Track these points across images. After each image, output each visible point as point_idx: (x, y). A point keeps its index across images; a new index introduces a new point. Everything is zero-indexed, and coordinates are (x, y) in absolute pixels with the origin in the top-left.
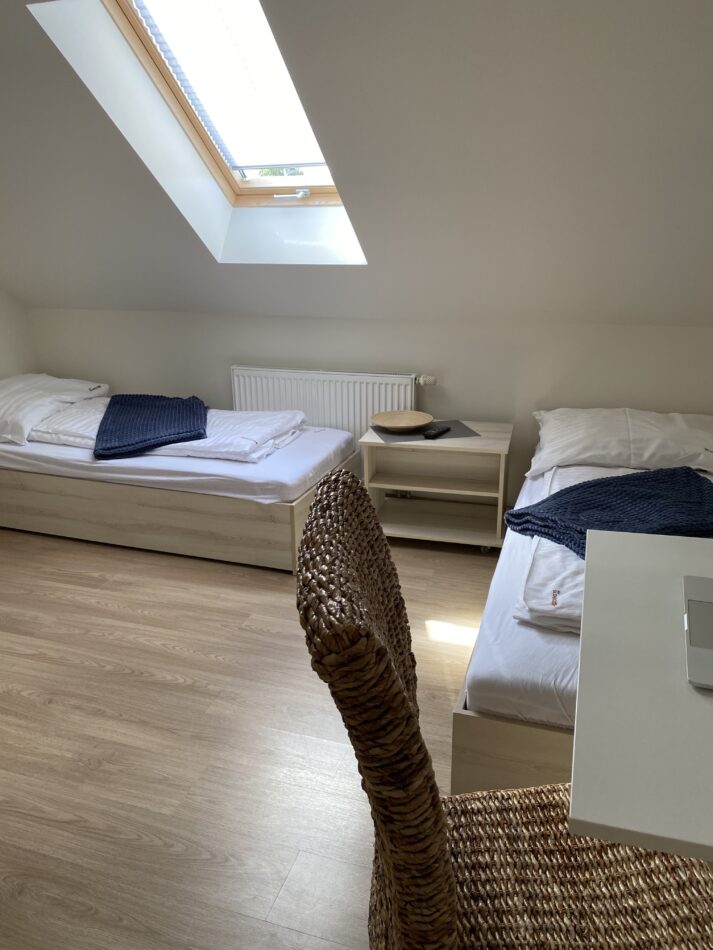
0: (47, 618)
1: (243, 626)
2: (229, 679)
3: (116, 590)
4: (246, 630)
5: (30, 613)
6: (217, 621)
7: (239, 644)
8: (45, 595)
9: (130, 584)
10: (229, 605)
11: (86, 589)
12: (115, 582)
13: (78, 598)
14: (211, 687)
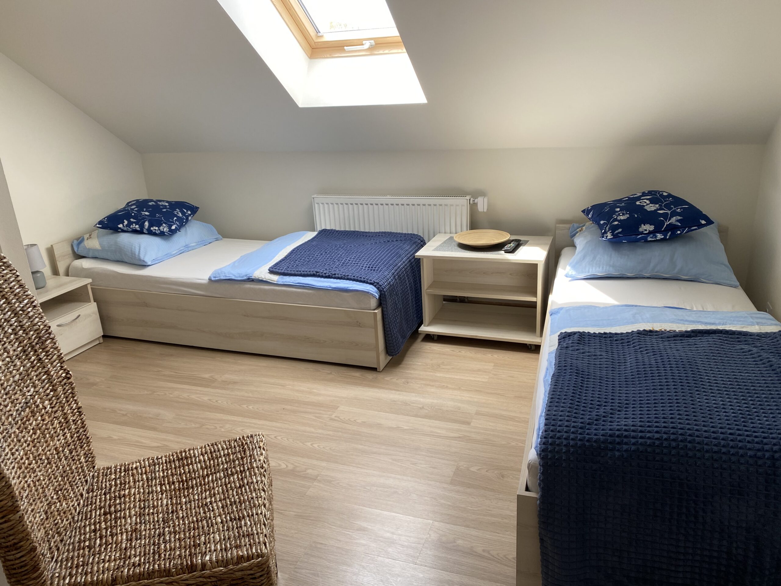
0: (168, 415)
1: (333, 416)
2: (324, 464)
3: (224, 389)
4: (335, 420)
5: (153, 410)
6: (310, 413)
7: (331, 433)
8: (165, 394)
9: (235, 383)
10: (321, 398)
11: (200, 388)
12: (223, 381)
13: (193, 396)
14: (309, 471)
